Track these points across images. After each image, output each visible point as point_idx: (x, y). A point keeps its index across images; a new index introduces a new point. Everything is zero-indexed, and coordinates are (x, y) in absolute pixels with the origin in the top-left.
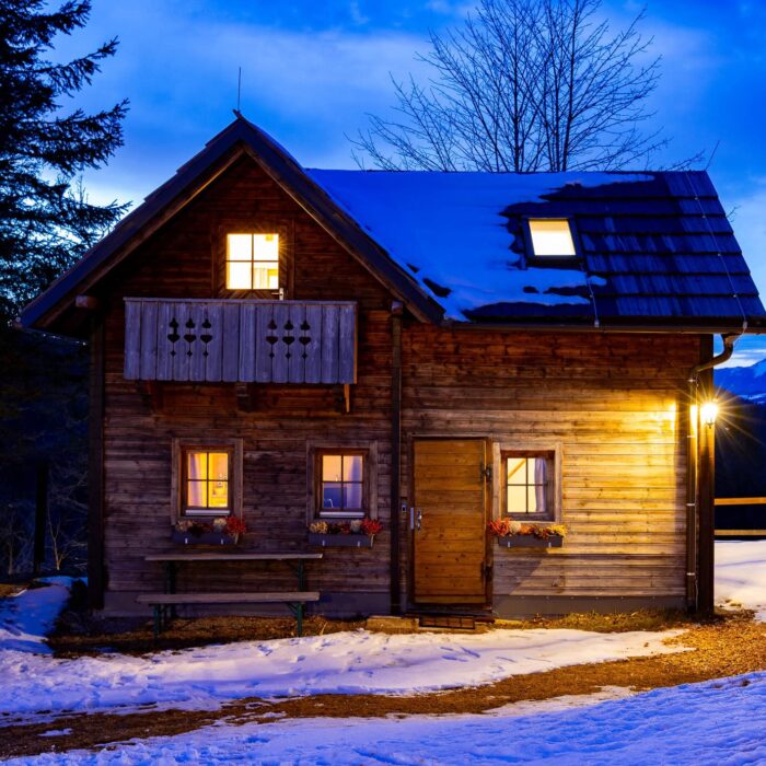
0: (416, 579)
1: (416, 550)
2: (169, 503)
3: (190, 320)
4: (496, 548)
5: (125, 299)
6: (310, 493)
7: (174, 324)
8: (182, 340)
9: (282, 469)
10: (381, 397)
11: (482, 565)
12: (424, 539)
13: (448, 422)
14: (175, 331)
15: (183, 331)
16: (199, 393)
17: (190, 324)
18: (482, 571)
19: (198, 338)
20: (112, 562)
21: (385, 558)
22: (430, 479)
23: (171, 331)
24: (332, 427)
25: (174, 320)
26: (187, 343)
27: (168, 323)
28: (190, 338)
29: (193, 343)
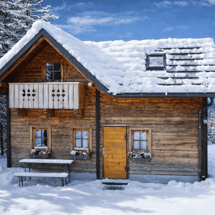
1: (105, 161)
2: (30, 145)
3: (29, 89)
4: (130, 161)
5: (9, 83)
6: (71, 142)
7: (24, 91)
8: (26, 95)
9: (63, 135)
10: (93, 113)
11: (125, 166)
12: (107, 158)
13: (114, 121)
14: (24, 93)
15: (26, 93)
16: (38, 112)
17: (29, 91)
18: (125, 169)
19: (31, 95)
20: (13, 162)
21: (95, 163)
22: (109, 139)
23: (23, 93)
24: (78, 122)
25: (24, 89)
26: (28, 97)
27: (22, 91)
28: (29, 95)
29: (30, 97)
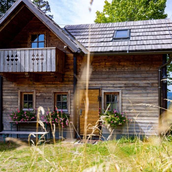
0: (80, 129)
2: (18, 107)
3: (12, 55)
6: (53, 105)
7: (8, 56)
8: (10, 60)
9: (46, 98)
10: (71, 78)
12: (82, 117)
14: (9, 58)
19: (14, 60)
20: (4, 123)
21: (72, 122)
23: (7, 58)
24: (58, 86)
25: (8, 55)
26: (12, 61)
27: (7, 56)
28: (12, 60)
29: (13, 61)
